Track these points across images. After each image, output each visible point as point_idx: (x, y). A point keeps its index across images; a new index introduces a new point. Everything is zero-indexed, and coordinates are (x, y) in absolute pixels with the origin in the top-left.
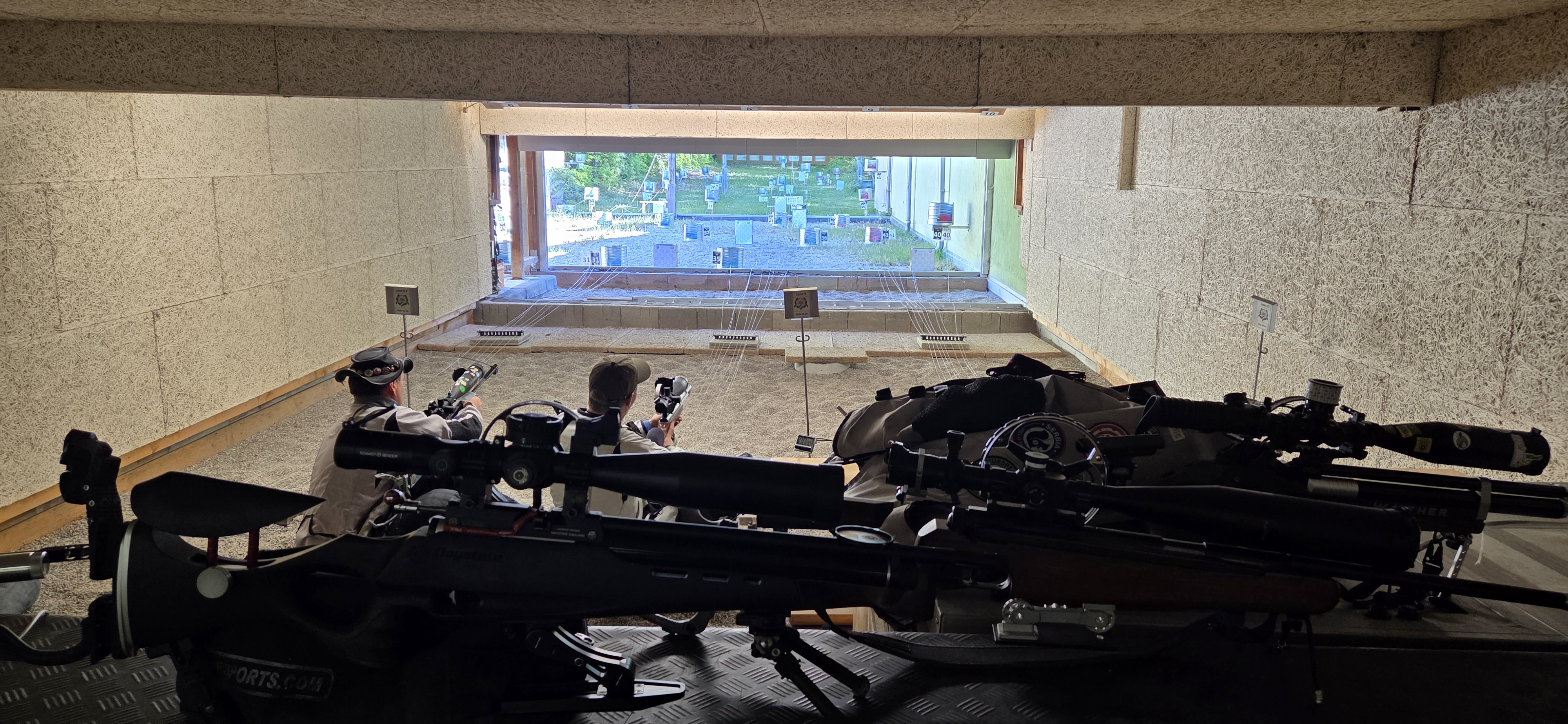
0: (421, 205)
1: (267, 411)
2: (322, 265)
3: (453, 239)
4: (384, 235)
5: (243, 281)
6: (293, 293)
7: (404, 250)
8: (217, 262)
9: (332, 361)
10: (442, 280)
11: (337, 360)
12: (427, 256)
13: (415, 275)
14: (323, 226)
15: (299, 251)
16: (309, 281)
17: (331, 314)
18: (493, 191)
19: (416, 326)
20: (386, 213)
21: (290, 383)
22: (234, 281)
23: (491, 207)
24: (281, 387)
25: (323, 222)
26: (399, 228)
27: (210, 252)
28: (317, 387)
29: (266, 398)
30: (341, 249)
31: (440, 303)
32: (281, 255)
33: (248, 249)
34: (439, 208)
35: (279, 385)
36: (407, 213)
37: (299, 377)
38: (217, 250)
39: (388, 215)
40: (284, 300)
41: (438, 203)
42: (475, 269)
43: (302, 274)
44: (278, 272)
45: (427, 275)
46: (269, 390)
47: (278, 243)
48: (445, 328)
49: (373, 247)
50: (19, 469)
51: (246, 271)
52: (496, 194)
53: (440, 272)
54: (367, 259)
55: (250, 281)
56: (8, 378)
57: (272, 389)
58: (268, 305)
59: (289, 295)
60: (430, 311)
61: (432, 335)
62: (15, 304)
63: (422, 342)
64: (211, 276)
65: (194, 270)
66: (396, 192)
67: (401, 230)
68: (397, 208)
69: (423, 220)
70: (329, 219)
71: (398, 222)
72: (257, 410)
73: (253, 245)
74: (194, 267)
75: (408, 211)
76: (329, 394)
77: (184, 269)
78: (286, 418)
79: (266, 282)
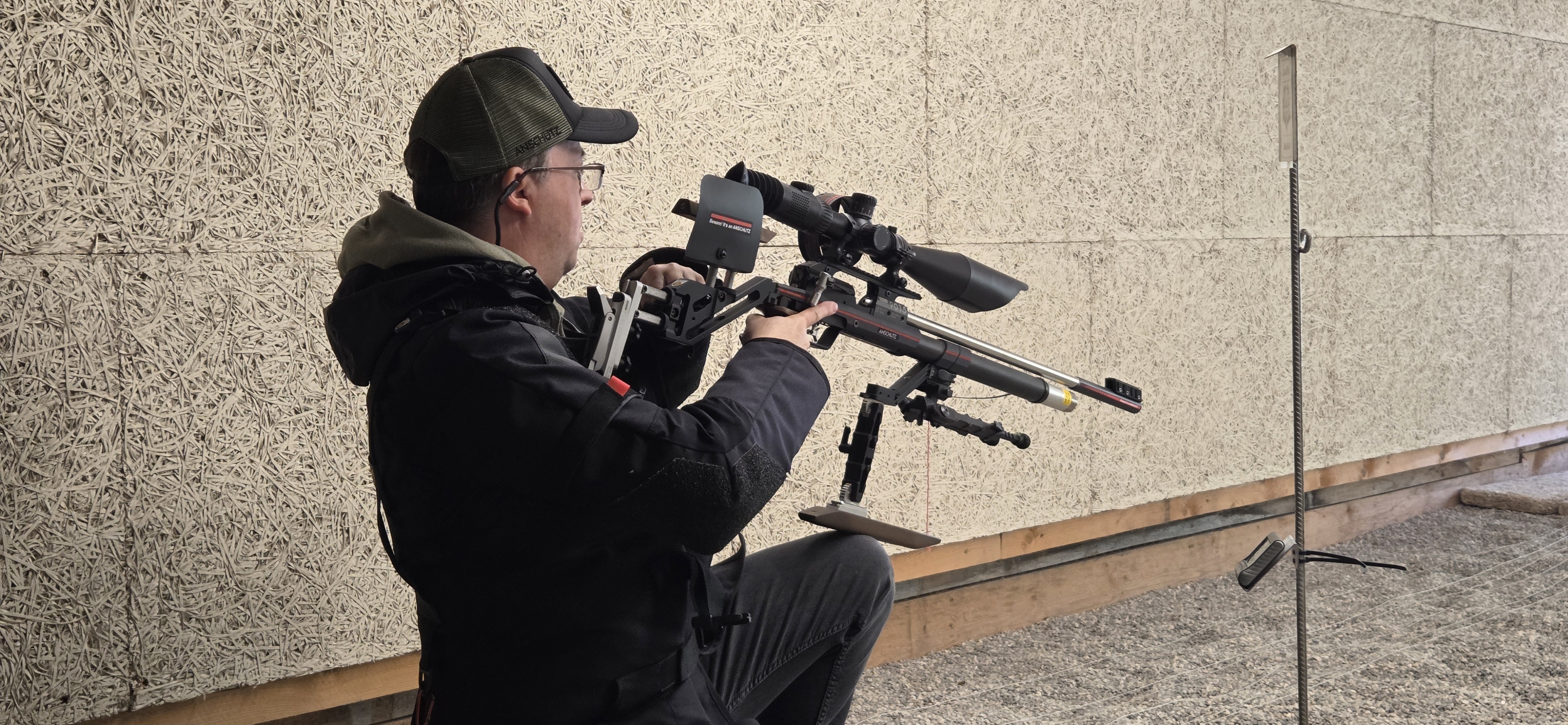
0: (1493, 123)
1: (1026, 582)
2: (1207, 226)
4: (1385, 180)
5: (986, 219)
6: (1121, 280)
7: (1439, 230)
8: (919, 158)
9: (1213, 484)
10: (1538, 329)
11: (1227, 483)
12: (1501, 259)
13: (1465, 304)
14: (1218, 121)
15: (1147, 173)
16: (1169, 258)
17: (1222, 358)
19: (1456, 438)
20: (1395, 124)
21: (1093, 516)
22: (961, 216)
24: (1065, 522)
25: (1220, 113)
26: (1429, 170)
27: (903, 125)
28: (1171, 545)
29: (1024, 545)
30: (1263, 193)
31: (1530, 391)
32: (1096, 173)
33: (1006, 139)
34: (1545, 140)
35: (1060, 515)
36: (1456, 136)
37: (1122, 506)
38: (921, 124)
39: (1402, 129)
40: (1094, 290)
41: (1542, 126)
43: (1151, 236)
44: (1084, 218)
45: (1498, 309)
46: (1032, 524)
47: (1092, 141)
48: (1537, 465)
49: (1353, 206)
50: (299, 590)
51: (995, 195)
53: (1536, 310)
54: (1332, 233)
55: (1004, 223)
56: (296, 339)
57: (1040, 522)
58: (1051, 298)
59: (1109, 283)
60: (1500, 407)
61: (1500, 473)
62: (337, 144)
63: (1473, 485)
64: (897, 189)
65: (852, 165)
66: (1428, 76)
67: (1435, 178)
68: (1428, 116)
69: (1496, 163)
70: (1235, 109)
71: (1427, 153)
72: (1001, 572)
73: (1022, 132)
74: (855, 155)
75: (1457, 130)
76: (1203, 573)
77: (826, 156)
78: (1079, 611)
79: (1050, 236)
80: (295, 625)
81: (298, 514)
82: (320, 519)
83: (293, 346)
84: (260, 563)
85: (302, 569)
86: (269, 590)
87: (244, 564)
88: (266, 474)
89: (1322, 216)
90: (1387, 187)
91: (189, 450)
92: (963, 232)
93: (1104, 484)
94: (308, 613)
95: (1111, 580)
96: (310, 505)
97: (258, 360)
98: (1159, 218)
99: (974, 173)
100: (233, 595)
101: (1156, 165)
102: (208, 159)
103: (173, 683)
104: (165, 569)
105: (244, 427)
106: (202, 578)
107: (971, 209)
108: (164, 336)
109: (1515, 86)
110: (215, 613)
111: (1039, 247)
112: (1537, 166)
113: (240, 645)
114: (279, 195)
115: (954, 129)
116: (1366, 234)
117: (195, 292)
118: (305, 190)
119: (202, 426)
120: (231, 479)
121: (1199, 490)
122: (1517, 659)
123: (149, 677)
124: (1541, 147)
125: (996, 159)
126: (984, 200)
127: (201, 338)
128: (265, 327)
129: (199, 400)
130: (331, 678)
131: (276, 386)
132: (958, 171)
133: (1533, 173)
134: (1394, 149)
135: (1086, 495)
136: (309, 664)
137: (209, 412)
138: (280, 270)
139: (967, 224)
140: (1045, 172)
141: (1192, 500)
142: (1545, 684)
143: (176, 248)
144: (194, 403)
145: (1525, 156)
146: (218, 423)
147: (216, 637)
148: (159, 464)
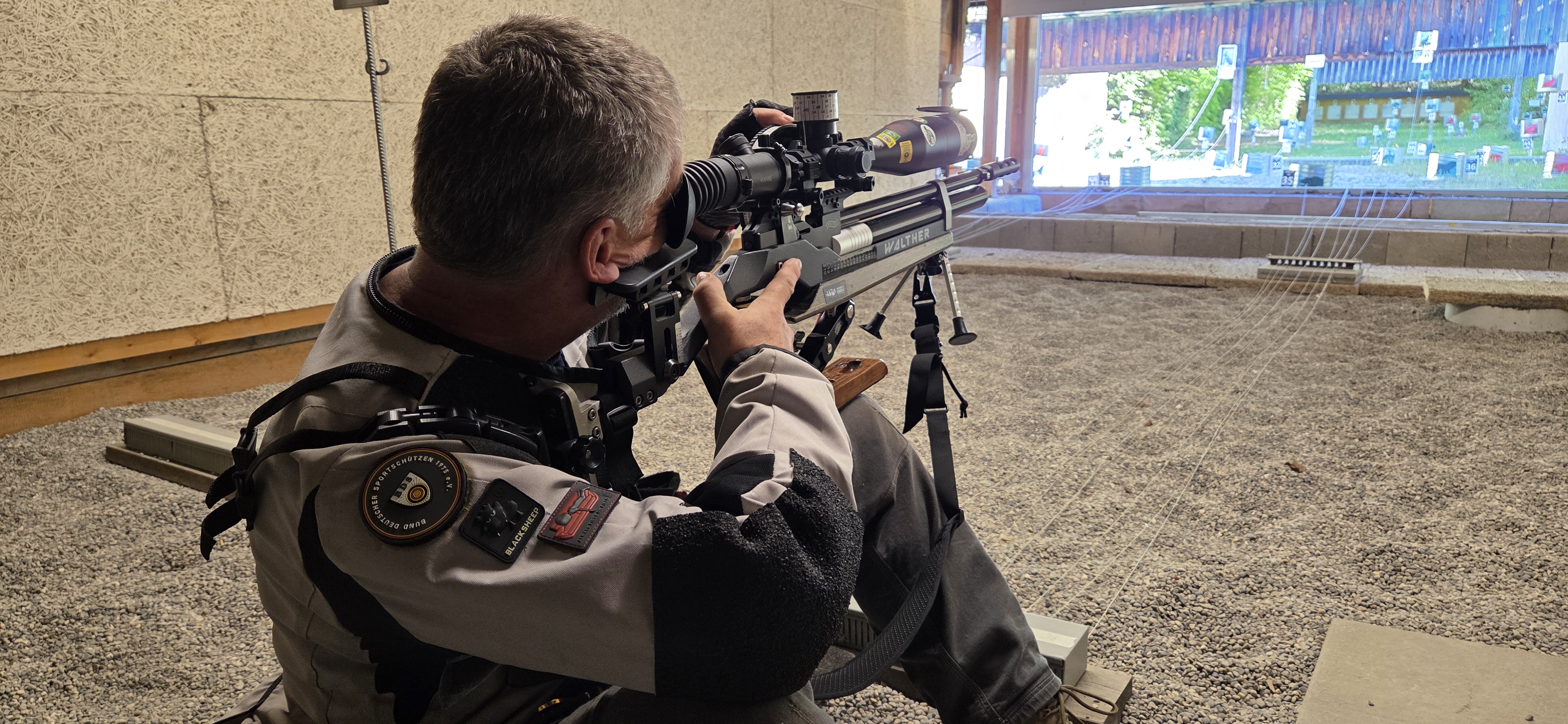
0: (814, 49)
18: (949, 69)
20: (746, 46)
23: (944, 83)
26: (771, 75)
36: (789, 56)
39: (752, 49)
41: (847, 53)
49: (719, 92)
54: (704, 108)
66: (769, 20)
67: (776, 79)
68: (769, 43)
69: (817, 73)
71: (770, 64)
75: (790, 52)
89: (696, 97)
90: (743, 83)
109: (828, 29)
112: (844, 76)
116: (728, 109)
124: (847, 65)
133: (842, 79)
134: (747, 61)
145: (836, 69)
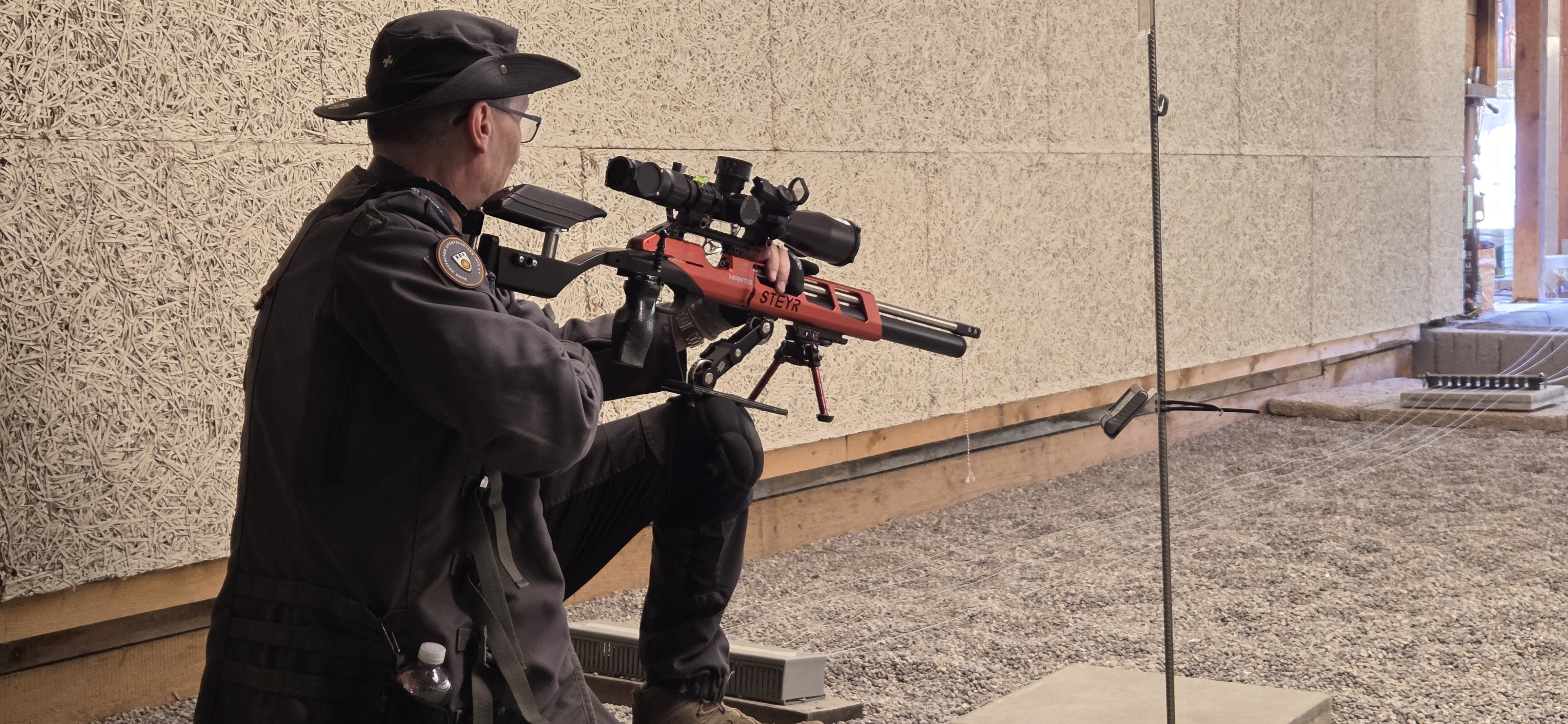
0: (1294, 48)
1: (870, 484)
2: (1034, 140)
3: (1373, 152)
4: (1197, 100)
5: (827, 127)
6: (954, 190)
7: (1247, 150)
8: (762, 66)
9: (1043, 390)
10: (1337, 247)
11: (1056, 390)
12: (1302, 179)
13: (1271, 221)
14: (1042, 39)
15: (978, 88)
16: (999, 170)
17: (1050, 268)
18: (1476, 64)
19: (1265, 349)
20: (1205, 45)
21: (933, 419)
22: (804, 124)
23: (1471, 102)
24: (906, 425)
25: (1044, 30)
26: (1236, 92)
27: (747, 34)
28: (1004, 450)
29: (869, 447)
30: (1085, 110)
31: (1330, 305)
32: (929, 86)
33: (844, 49)
34: (1341, 66)
35: (902, 418)
36: (1261, 60)
37: (959, 411)
38: (764, 32)
39: (1212, 51)
40: (930, 200)
41: (1338, 52)
42: (1423, 240)
43: (982, 148)
44: (920, 129)
45: (1301, 227)
46: (875, 427)
47: (926, 55)
48: (1338, 377)
51: (835, 105)
52: (1483, 73)
53: (1335, 229)
55: (844, 132)
56: (158, 229)
57: (883, 425)
58: (890, 206)
59: (944, 194)
60: (1304, 321)
61: (1304, 384)
62: (195, 34)
63: (1280, 395)
64: (743, 96)
65: (699, 70)
67: (1242, 99)
68: (1235, 39)
69: (1297, 87)
70: (1058, 28)
71: (1235, 75)
72: (846, 475)
73: (860, 43)
74: (701, 61)
75: (1262, 54)
76: (1034, 477)
77: (675, 60)
78: (919, 513)
79: (888, 146)
80: (163, 517)
81: (163, 406)
82: (186, 411)
83: (155, 236)
84: (127, 454)
85: (169, 461)
86: (137, 482)
87: (111, 456)
88: (131, 365)
89: (1139, 133)
90: (1199, 107)
91: (53, 339)
92: (806, 140)
93: (942, 389)
94: (176, 505)
95: (949, 484)
96: (175, 397)
97: (120, 249)
98: (990, 131)
99: (816, 81)
100: (100, 486)
101: (986, 79)
102: (65, 45)
103: (42, 574)
104: (31, 459)
105: (108, 317)
106: (68, 469)
107: (813, 117)
108: (25, 224)
109: (1313, 14)
110: (83, 504)
111: (878, 156)
112: (1334, 91)
113: (108, 537)
114: (138, 83)
115: (795, 38)
116: (1180, 152)
117: (55, 179)
118: (164, 79)
119: (65, 314)
120: (96, 369)
121: (1031, 396)
122: (1336, 539)
123: (18, 568)
124: (1338, 72)
125: (836, 69)
126: (825, 109)
127: (62, 227)
128: (127, 216)
129: (62, 289)
130: (200, 571)
131: (139, 277)
132: (800, 80)
133: (1331, 97)
134: (1205, 71)
135: (925, 400)
136: (178, 556)
137: (72, 301)
138: (141, 160)
139: (810, 132)
140: (882, 83)
141: (1024, 406)
142: (1365, 559)
143: (35, 134)
144: (57, 292)
145: (1323, 80)
146: (81, 313)
147: (85, 528)
148: (23, 352)
